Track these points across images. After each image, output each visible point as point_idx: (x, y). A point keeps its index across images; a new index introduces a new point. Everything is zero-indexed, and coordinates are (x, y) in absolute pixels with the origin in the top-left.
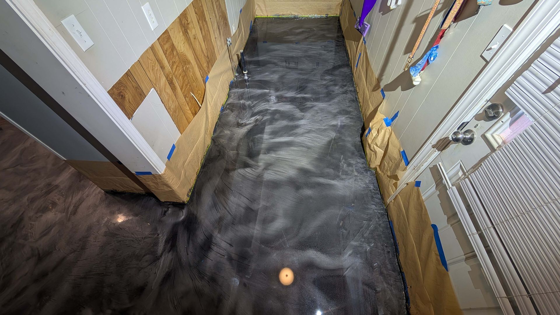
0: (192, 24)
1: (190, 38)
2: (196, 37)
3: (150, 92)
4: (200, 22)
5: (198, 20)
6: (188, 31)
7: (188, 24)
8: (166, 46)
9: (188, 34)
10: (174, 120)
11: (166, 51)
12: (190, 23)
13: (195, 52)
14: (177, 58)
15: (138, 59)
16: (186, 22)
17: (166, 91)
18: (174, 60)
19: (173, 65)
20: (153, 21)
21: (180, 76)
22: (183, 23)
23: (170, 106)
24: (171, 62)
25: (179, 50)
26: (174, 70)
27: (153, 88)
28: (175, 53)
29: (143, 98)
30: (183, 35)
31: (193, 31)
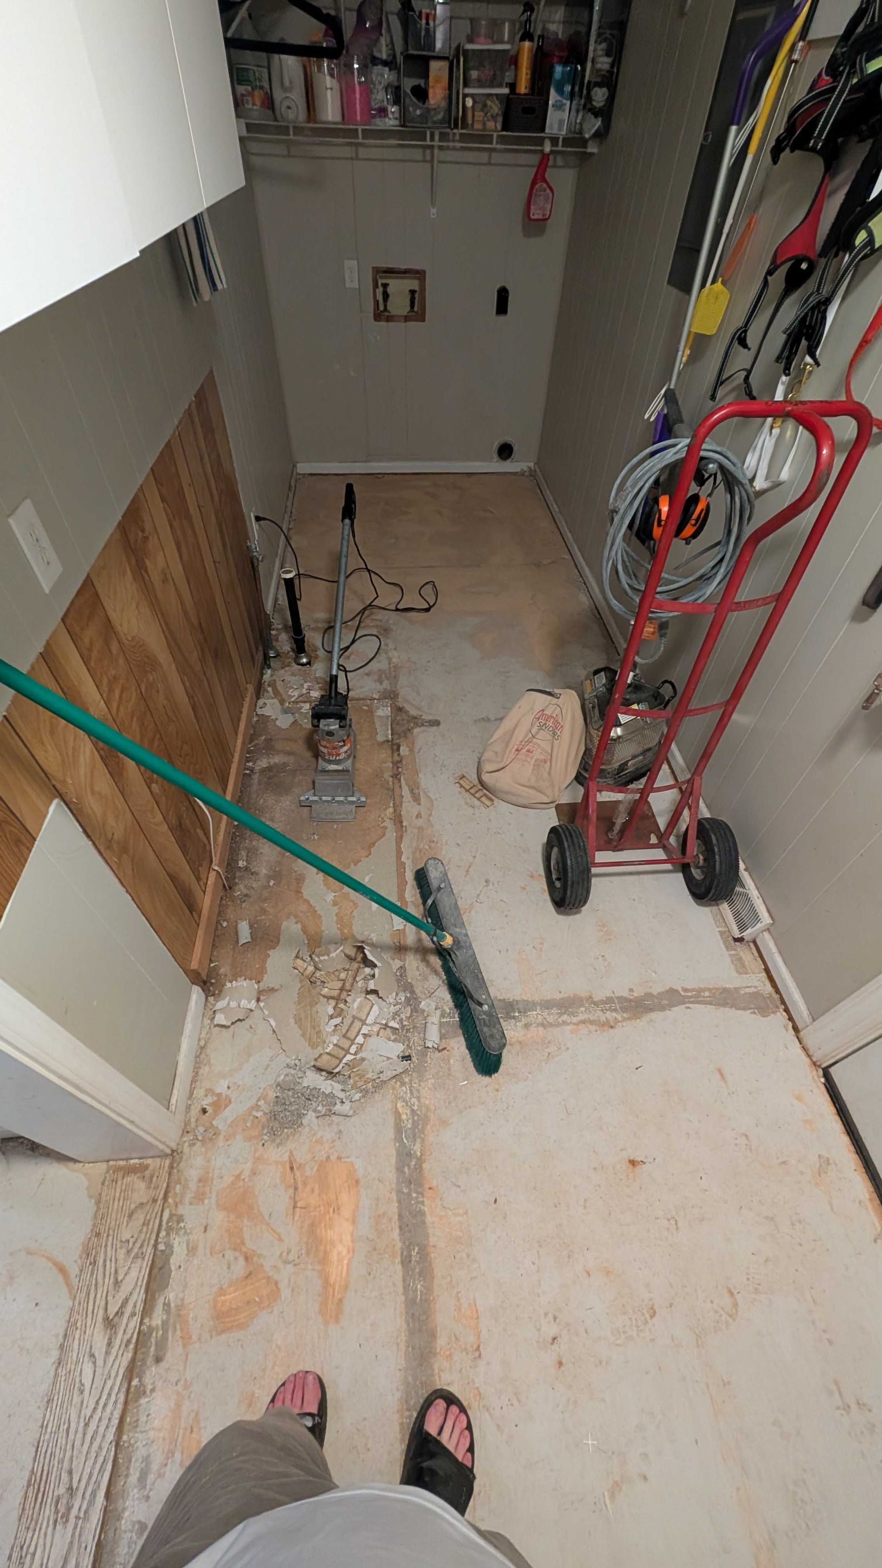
0: (156, 537)
1: (152, 583)
2: (169, 576)
3: (49, 816)
4: (176, 524)
5: (169, 520)
6: (147, 562)
7: (146, 538)
8: (90, 634)
9: (147, 572)
10: (122, 880)
11: (90, 650)
12: (150, 538)
13: (167, 624)
14: (121, 661)
15: (5, 713)
16: (140, 534)
17: (97, 789)
18: (113, 672)
19: (111, 690)
20: (46, 561)
21: (132, 718)
22: (132, 537)
23: (109, 838)
24: (105, 681)
25: (126, 631)
26: (115, 705)
27: (55, 797)
28: (115, 647)
29: (26, 851)
30: (134, 579)
31: (160, 558)
